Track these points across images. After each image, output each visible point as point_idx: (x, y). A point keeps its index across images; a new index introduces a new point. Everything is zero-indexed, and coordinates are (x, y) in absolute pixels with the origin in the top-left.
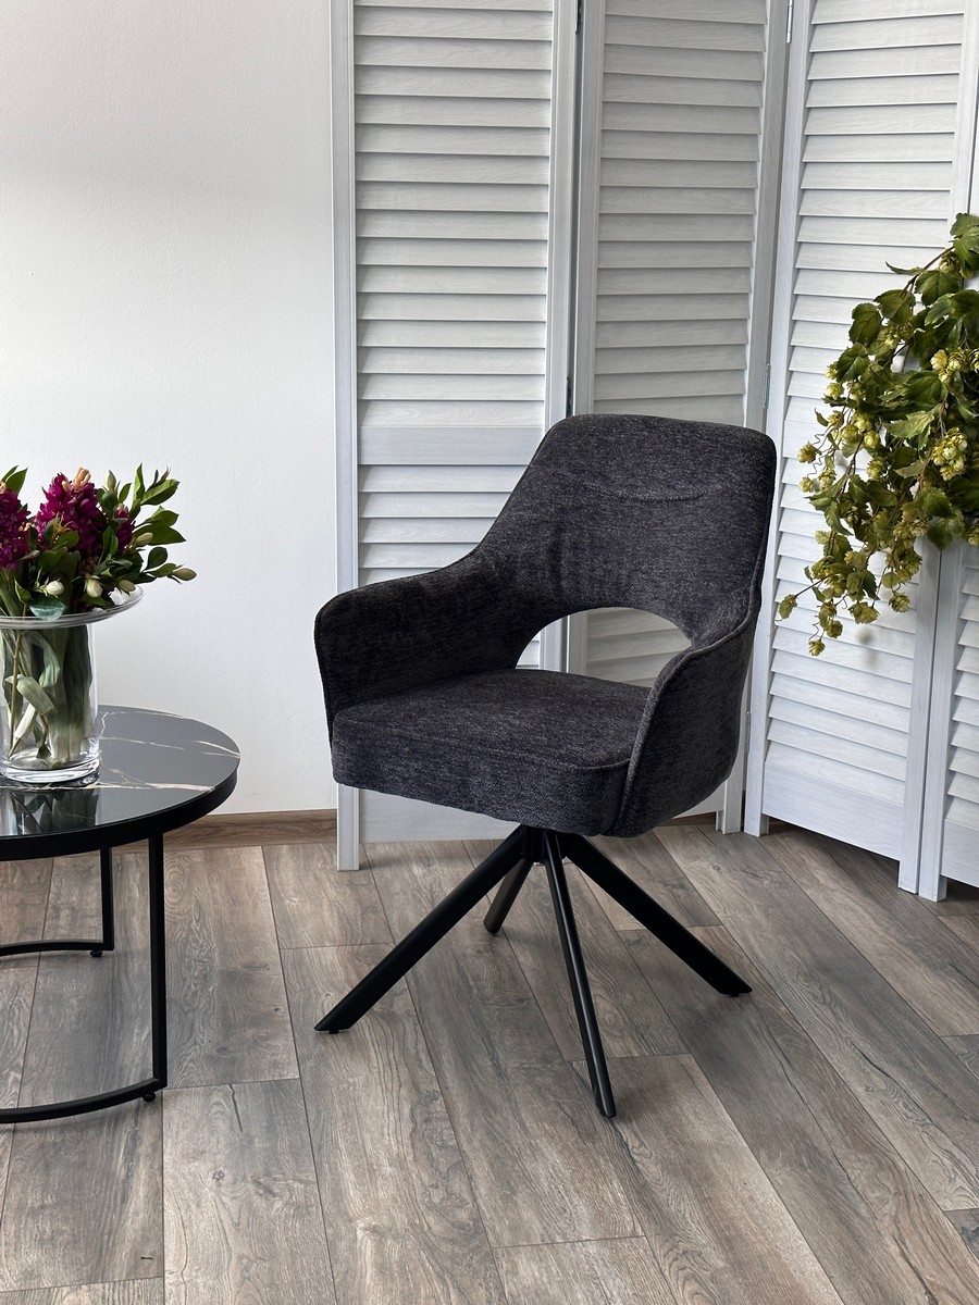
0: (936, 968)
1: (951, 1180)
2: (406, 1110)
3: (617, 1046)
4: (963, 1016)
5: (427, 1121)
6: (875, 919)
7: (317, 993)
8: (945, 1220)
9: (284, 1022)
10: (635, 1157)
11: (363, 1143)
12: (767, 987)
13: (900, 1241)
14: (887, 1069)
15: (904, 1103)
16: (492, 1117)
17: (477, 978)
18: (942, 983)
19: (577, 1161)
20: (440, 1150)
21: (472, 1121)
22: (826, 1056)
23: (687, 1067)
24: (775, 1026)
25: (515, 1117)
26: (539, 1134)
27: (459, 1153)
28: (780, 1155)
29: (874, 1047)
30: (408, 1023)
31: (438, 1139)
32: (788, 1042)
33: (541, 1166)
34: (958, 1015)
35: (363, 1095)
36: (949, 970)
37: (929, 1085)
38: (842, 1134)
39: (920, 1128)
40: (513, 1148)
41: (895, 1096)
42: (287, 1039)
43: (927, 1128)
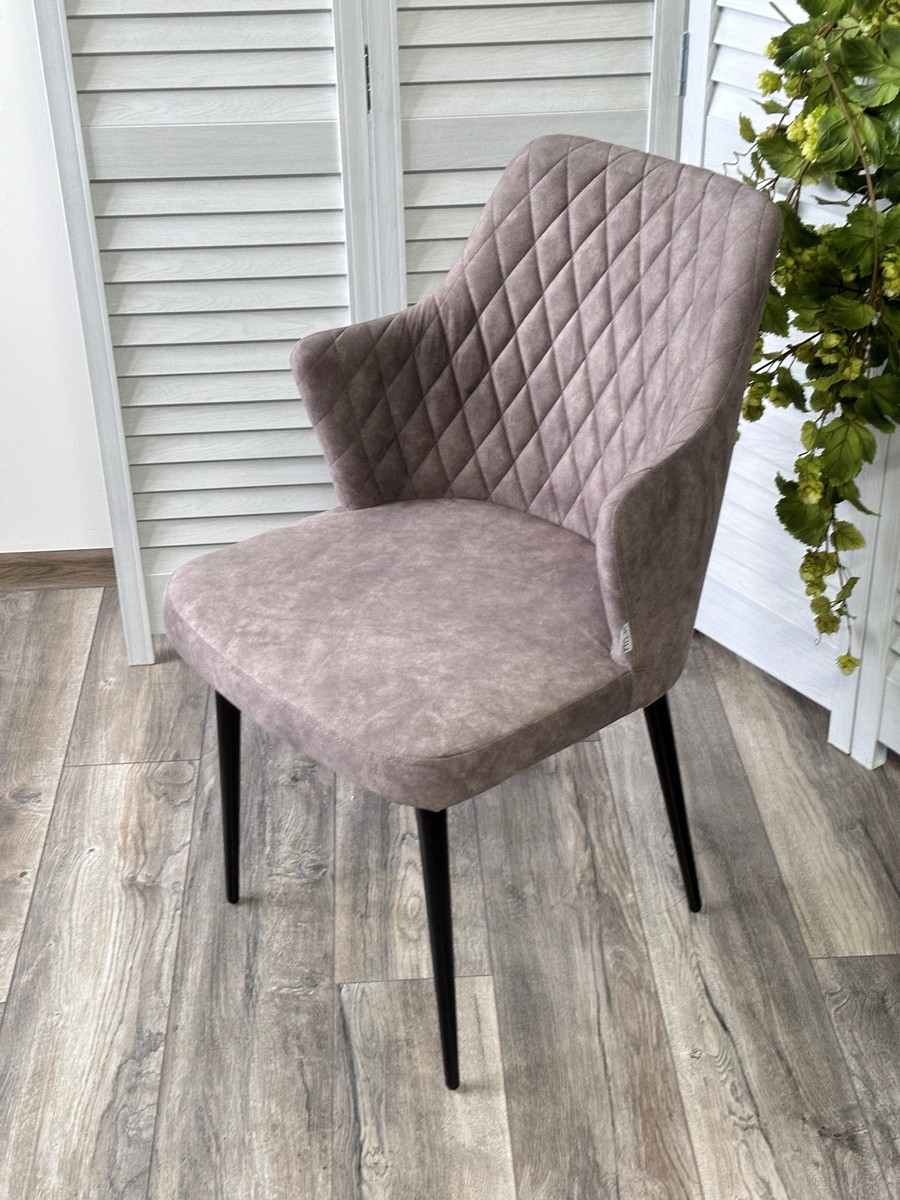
0: (841, 829)
2: (113, 1068)
3: (406, 960)
4: (852, 919)
5: (131, 1090)
6: (788, 735)
7: (81, 846)
9: (24, 897)
10: (365, 1172)
11: (40, 1128)
12: (621, 855)
14: (729, 1016)
15: (733, 1084)
16: (211, 1086)
17: (276, 829)
18: (841, 858)
19: (289, 1177)
20: (129, 1146)
21: (186, 1093)
22: (659, 986)
23: (480, 1001)
24: (610, 928)
25: (241, 1087)
26: (260, 1121)
27: (150, 1154)
28: (548, 1177)
29: (724, 975)
30: (170, 904)
31: (133, 1126)
32: (619, 957)
33: (243, 1183)
34: (846, 917)
35: (71, 1036)
36: (857, 832)
37: (774, 1051)
38: (638, 1140)
39: (740, 1133)
40: (218, 1149)
41: (725, 1070)
42: (16, 930)
43: (749, 1135)
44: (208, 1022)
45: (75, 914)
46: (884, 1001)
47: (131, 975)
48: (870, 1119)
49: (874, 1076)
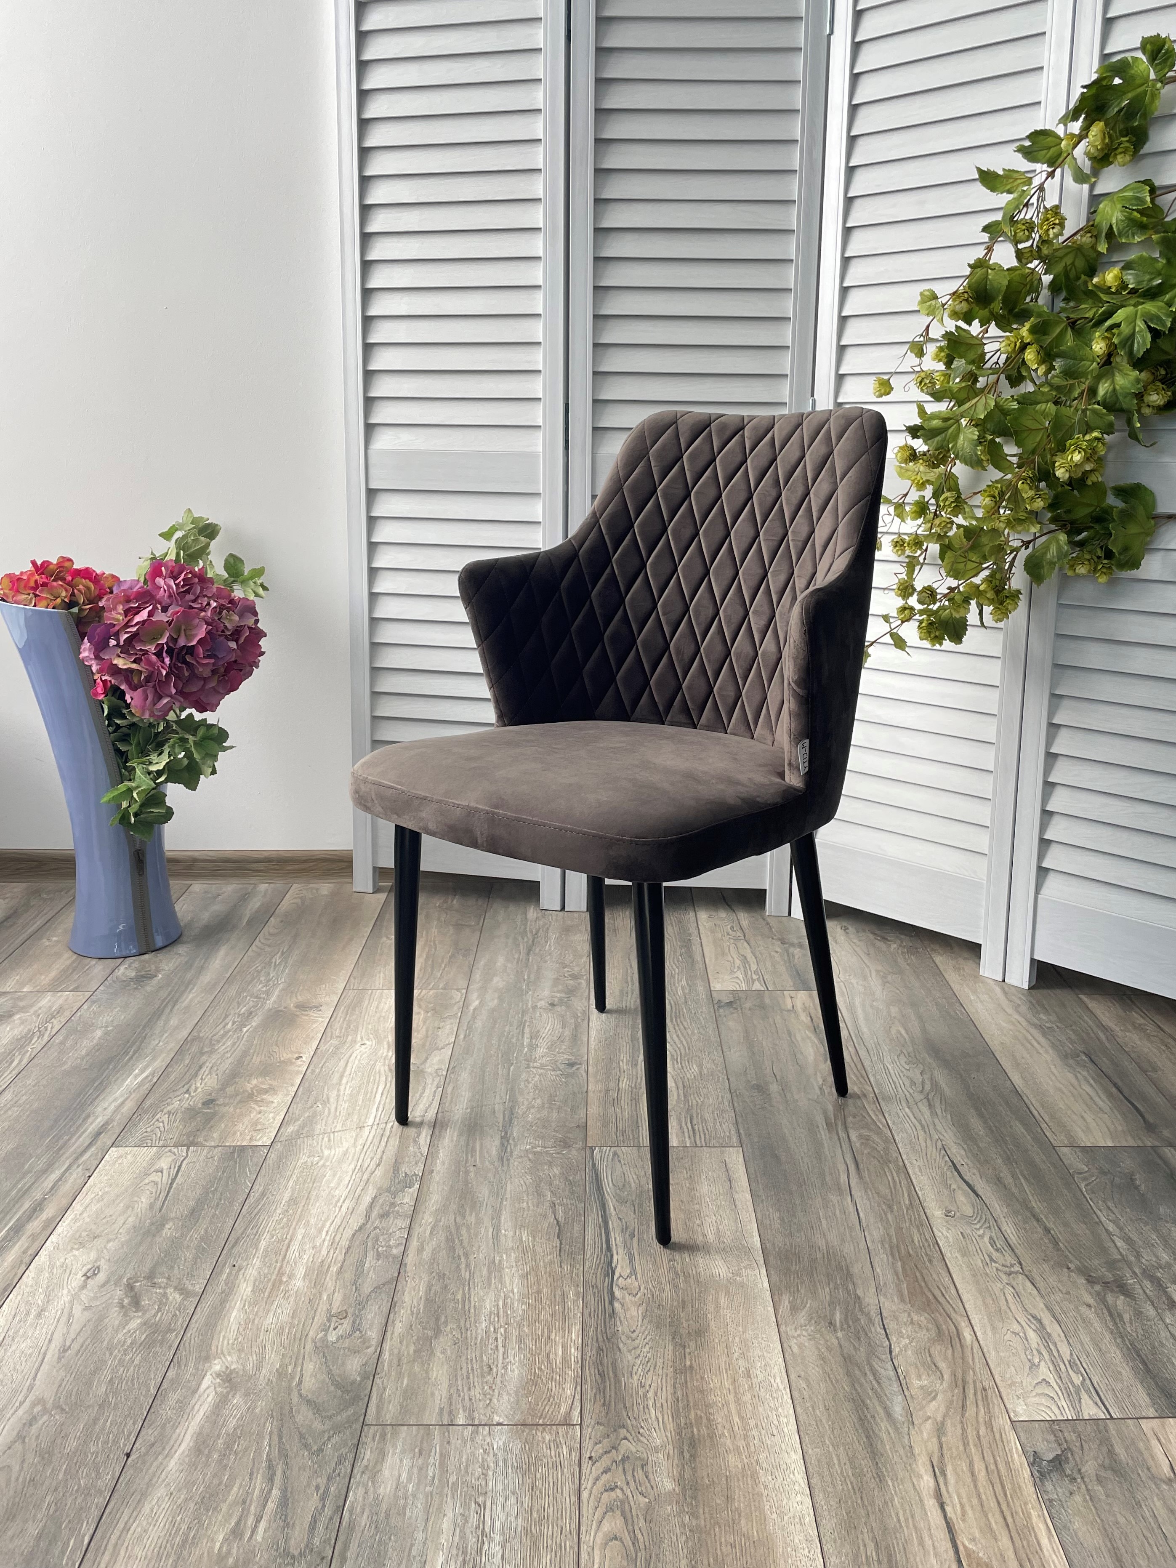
0: (1066, 1057)
1: (1033, 1367)
2: (367, 1199)
4: (1089, 1120)
5: (383, 1216)
7: (354, 1042)
8: (1012, 1436)
9: (298, 1072)
10: (617, 1293)
11: (291, 1241)
13: (938, 1471)
14: (981, 1186)
15: (991, 1238)
16: (464, 1217)
17: (534, 1035)
18: (1070, 1076)
19: (539, 1292)
20: (378, 1259)
21: (438, 1221)
22: (906, 1162)
23: (730, 1166)
24: (854, 1117)
25: (493, 1219)
26: (510, 1245)
27: (398, 1266)
28: (808, 1305)
29: (970, 1155)
30: (432, 1084)
31: (383, 1243)
32: (865, 1140)
33: (492, 1295)
34: (1082, 1117)
35: (329, 1173)
36: (1082, 1060)
37: (1028, 1214)
38: (898, 1278)
39: (1004, 1277)
40: (468, 1266)
41: (981, 1227)
42: (287, 1095)
43: (1014, 1278)
44: (462, 1169)
45: (342, 1088)
46: (1131, 1179)
47: (391, 1132)
48: (1137, 1271)
49: (1134, 1236)
